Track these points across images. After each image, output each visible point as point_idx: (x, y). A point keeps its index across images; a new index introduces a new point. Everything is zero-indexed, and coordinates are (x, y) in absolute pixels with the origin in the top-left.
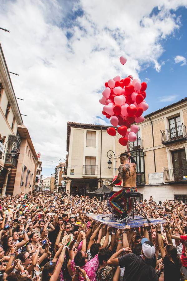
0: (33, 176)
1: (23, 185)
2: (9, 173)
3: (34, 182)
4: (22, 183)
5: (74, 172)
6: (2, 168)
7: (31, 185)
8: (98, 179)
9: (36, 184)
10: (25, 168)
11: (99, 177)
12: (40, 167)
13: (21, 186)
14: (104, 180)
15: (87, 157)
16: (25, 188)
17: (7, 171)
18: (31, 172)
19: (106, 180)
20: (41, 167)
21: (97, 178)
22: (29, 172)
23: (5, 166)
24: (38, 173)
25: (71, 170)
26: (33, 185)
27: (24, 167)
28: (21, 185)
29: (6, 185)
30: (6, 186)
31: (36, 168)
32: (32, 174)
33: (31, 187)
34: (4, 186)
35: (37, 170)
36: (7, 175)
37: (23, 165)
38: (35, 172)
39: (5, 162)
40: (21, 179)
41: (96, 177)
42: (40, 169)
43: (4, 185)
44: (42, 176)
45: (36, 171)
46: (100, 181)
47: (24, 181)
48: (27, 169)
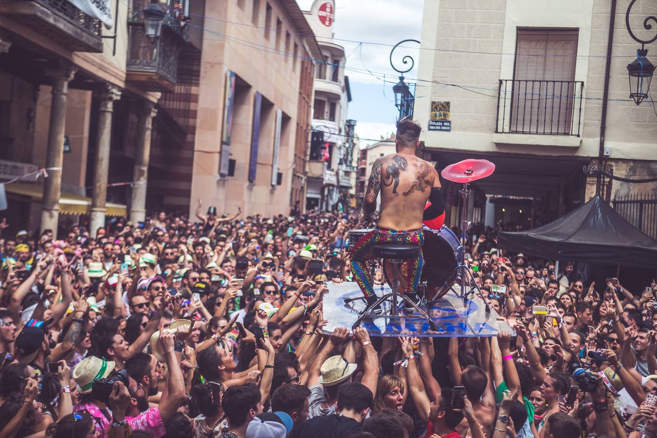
0: (292, 127)
1: (231, 172)
2: (153, 114)
3: (299, 161)
4: (225, 162)
5: (452, 116)
6: (115, 91)
7: (280, 176)
8: (588, 161)
9: (315, 169)
10: (241, 88)
11: (590, 148)
12: (335, 78)
13: (222, 175)
14: (620, 171)
15: (525, 34)
16: (250, 188)
17: (143, 107)
18: (275, 108)
19: (633, 170)
20: (341, 78)
21: (581, 154)
22: (266, 106)
23: (128, 81)
24: (327, 109)
25: (435, 106)
26: (294, 175)
27: (231, 82)
28: (225, 171)
29: (145, 169)
30: (146, 175)
31: (306, 81)
32: (286, 119)
33: (279, 182)
34: (137, 173)
35: (318, 93)
36: (144, 123)
37: (225, 69)
38: (300, 107)
39: (128, 65)
40: (223, 143)
41: (576, 149)
42: (335, 88)
43: (137, 167)
44: (350, 125)
45: (313, 97)
46: (598, 175)
47: (241, 153)
48: (253, 92)
